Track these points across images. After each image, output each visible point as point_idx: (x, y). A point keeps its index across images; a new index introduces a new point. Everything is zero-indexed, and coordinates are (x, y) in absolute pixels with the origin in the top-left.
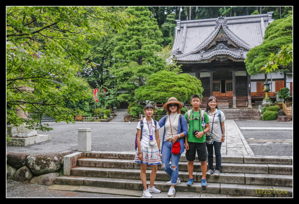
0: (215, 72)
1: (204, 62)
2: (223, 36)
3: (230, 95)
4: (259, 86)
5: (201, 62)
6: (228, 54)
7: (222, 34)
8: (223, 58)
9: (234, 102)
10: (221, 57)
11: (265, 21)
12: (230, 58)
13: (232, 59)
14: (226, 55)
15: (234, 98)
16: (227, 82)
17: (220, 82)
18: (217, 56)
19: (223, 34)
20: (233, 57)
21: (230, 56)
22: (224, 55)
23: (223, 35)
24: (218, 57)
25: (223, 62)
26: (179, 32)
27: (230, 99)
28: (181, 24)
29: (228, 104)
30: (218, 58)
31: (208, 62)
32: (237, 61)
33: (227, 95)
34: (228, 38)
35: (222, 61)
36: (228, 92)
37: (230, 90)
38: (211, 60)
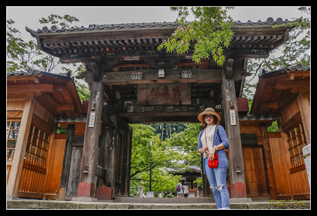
0: (188, 177)
3: (196, 190)
6: (194, 168)
9: (198, 194)
10: (191, 170)
12: (195, 171)
13: (196, 171)
14: (193, 169)
15: (198, 192)
20: (196, 170)
21: (195, 169)
22: (192, 169)
25: (192, 172)
27: (196, 193)
29: (194, 195)
33: (194, 190)
36: (195, 188)
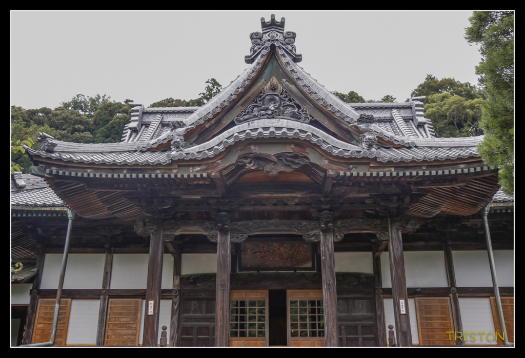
1: (186, 176)
2: (280, 87)
4: (427, 319)
5: (172, 176)
7: (275, 80)
8: (278, 156)
11: (406, 120)
16: (294, 296)
17: (261, 295)
18: (253, 147)
19: (280, 80)
23: (282, 84)
24: (256, 150)
26: (134, 135)
28: (145, 117)
30: (258, 158)
31: (205, 175)
32: (348, 174)
34: (300, 95)
35: (274, 173)
37: (308, 330)
38: (222, 164)
